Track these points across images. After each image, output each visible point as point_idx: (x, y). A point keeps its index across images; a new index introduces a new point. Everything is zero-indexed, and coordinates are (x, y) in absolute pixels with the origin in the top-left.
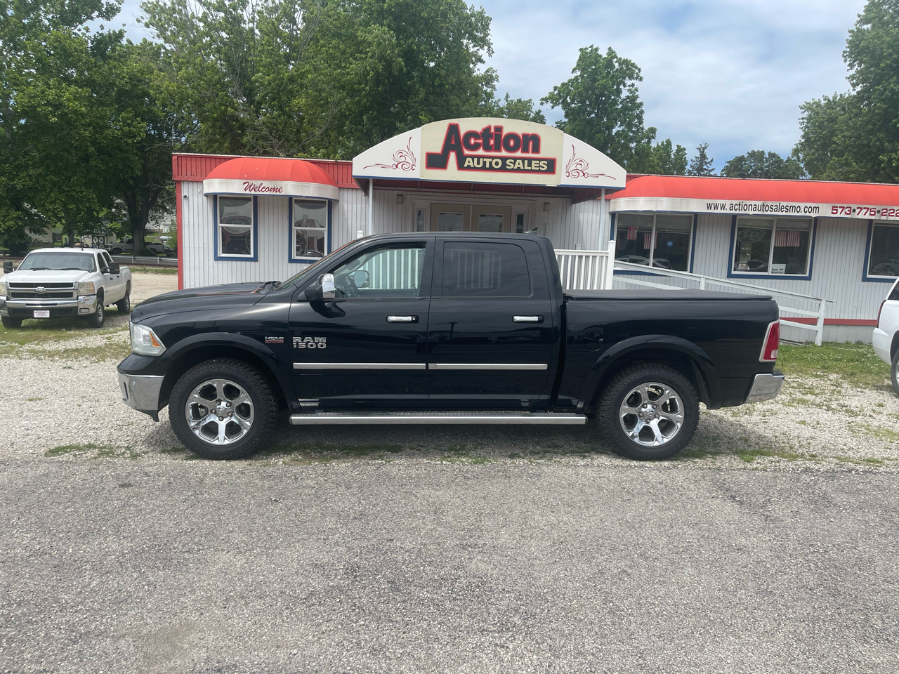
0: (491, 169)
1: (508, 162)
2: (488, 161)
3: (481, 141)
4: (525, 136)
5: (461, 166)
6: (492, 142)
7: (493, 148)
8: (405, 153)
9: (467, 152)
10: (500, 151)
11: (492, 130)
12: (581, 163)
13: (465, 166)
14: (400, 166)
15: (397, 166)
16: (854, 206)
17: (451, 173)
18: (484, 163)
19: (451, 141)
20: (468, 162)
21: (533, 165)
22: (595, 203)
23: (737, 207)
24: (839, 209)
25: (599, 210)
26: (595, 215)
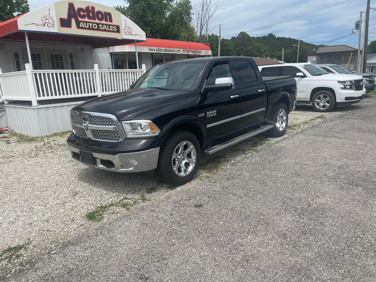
0: (93, 29)
1: (100, 26)
2: (91, 24)
3: (86, 14)
4: (105, 13)
5: (78, 27)
6: (91, 15)
7: (92, 18)
8: (48, 18)
9: (80, 19)
10: (95, 20)
11: (90, 8)
12: (129, 28)
13: (81, 26)
14: (46, 25)
15: (44, 25)
16: (188, 50)
17: (73, 30)
18: (89, 25)
19: (71, 13)
20: (82, 25)
21: (111, 28)
22: (103, 48)
23: (158, 50)
24: (185, 51)
25: (105, 51)
26: (104, 54)
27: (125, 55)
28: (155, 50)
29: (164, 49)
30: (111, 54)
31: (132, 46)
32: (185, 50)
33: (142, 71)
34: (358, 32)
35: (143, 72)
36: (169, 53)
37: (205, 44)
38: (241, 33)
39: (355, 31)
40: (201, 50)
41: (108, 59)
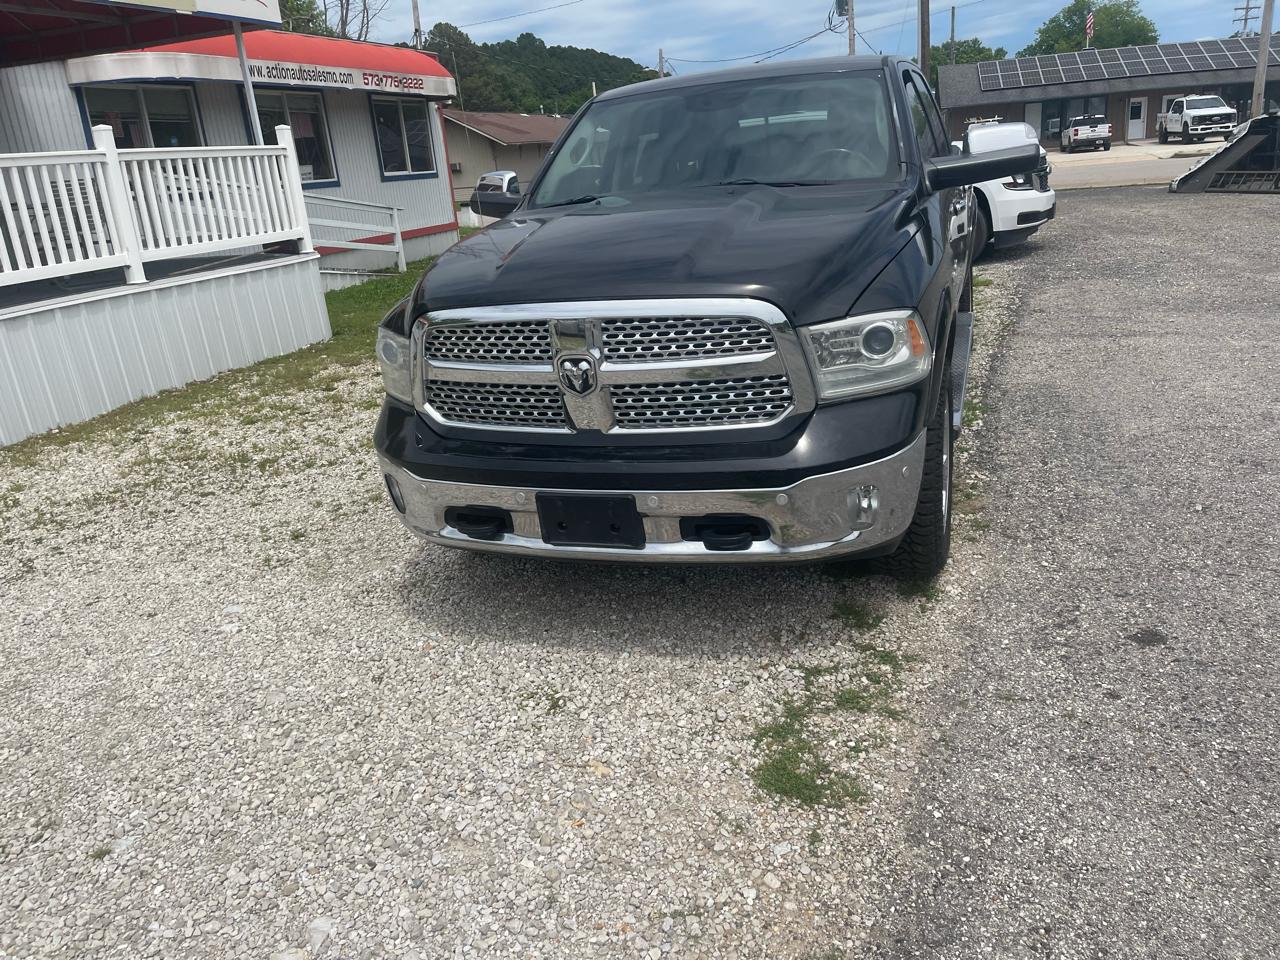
22: (40, 66)
23: (274, 72)
24: (370, 78)
25: (51, 79)
26: (46, 90)
27: (133, 93)
28: (265, 72)
29: (295, 66)
30: (78, 90)
31: (171, 54)
32: (367, 72)
33: (281, 153)
34: (847, 24)
35: (285, 156)
36: (313, 83)
37: (428, 55)
38: (438, 26)
39: (836, 19)
40: (421, 77)
41: (66, 112)
